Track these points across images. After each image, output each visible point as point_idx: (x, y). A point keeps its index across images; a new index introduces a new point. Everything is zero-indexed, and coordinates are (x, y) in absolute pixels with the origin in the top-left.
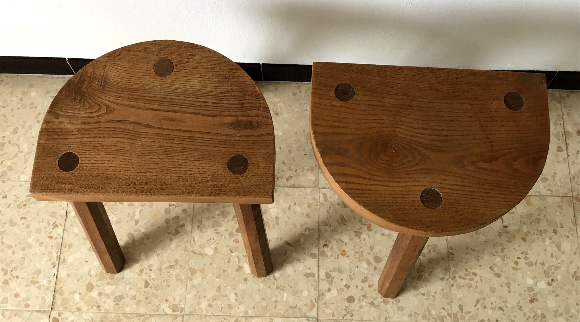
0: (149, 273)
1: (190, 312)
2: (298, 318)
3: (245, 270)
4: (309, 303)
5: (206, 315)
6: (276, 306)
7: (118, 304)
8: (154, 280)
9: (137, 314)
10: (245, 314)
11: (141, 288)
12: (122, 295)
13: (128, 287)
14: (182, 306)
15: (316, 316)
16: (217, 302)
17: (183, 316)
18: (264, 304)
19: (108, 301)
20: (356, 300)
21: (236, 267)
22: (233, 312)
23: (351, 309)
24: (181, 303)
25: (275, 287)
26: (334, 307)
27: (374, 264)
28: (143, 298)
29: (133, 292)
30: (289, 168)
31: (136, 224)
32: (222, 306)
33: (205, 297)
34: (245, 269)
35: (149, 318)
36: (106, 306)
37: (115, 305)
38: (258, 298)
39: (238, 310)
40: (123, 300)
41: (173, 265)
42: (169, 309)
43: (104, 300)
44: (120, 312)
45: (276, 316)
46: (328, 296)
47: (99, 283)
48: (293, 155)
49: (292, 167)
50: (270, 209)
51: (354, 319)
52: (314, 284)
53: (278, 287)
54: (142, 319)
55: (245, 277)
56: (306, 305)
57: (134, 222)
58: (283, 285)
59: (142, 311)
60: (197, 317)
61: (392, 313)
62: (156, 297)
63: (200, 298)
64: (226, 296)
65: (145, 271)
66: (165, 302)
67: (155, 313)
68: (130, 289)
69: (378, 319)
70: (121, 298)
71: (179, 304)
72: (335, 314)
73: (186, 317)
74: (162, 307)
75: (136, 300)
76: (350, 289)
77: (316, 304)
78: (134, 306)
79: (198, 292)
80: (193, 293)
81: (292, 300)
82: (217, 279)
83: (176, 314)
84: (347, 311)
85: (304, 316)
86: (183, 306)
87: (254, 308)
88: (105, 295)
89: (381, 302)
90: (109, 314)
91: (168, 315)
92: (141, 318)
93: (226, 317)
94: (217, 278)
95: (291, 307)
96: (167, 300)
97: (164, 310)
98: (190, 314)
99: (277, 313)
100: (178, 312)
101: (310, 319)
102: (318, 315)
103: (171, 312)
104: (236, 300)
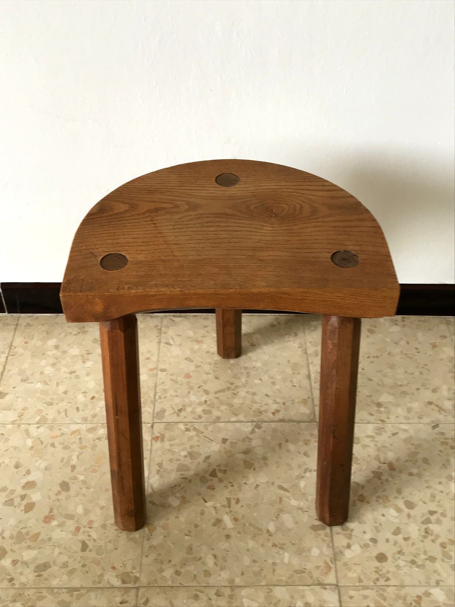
0: (88, 532)
1: (149, 583)
2: (309, 586)
3: (226, 525)
4: (322, 564)
5: (172, 587)
6: (274, 571)
7: (42, 575)
8: (95, 540)
9: (68, 588)
10: (229, 582)
11: (76, 552)
12: (47, 563)
13: (57, 551)
14: (135, 574)
15: (335, 582)
16: (188, 568)
17: (138, 588)
18: (256, 569)
19: (27, 571)
20: (390, 559)
21: (213, 520)
22: (212, 581)
23: (384, 571)
24: (134, 571)
25: (270, 544)
26: (359, 569)
27: (406, 510)
28: (78, 566)
29: (64, 558)
30: (275, 400)
31: (72, 471)
32: (195, 573)
33: (170, 561)
34: (225, 523)
35: (87, 592)
36: (23, 579)
37: (37, 576)
38: (247, 561)
39: (219, 578)
40: (49, 570)
42: (116, 579)
43: (19, 570)
44: (43, 586)
45: (276, 584)
46: (348, 554)
47: (16, 547)
48: (277, 387)
49: (278, 400)
50: (254, 448)
51: (392, 584)
52: (326, 538)
53: (274, 545)
54: (77, 595)
55: (226, 532)
56: (318, 567)
57: (70, 468)
58: (282, 542)
59: (76, 583)
60: (158, 590)
61: (444, 575)
62: (98, 563)
63: (162, 563)
64: (200, 559)
65: (82, 530)
66: (111, 570)
67: (96, 586)
68: (60, 553)
69: (426, 583)
70: (45, 566)
71: (132, 572)
72: (362, 578)
73: (142, 590)
74: (106, 578)
75: (69, 569)
76: (378, 544)
77: (332, 566)
78: (65, 577)
79: (159, 555)
80: (152, 557)
81: (296, 562)
82: (186, 537)
83: (126, 586)
84: (378, 574)
85: (317, 582)
86: (138, 575)
87: (242, 574)
88: (22, 563)
89: (426, 559)
90: (26, 590)
91: (115, 588)
92: (75, 593)
93: (202, 589)
94: (186, 535)
95: (296, 571)
96: (114, 568)
97: (109, 582)
98: (149, 586)
99: (277, 580)
100: (130, 583)
101: (327, 587)
102: (338, 582)
103: (120, 583)
104: (215, 563)
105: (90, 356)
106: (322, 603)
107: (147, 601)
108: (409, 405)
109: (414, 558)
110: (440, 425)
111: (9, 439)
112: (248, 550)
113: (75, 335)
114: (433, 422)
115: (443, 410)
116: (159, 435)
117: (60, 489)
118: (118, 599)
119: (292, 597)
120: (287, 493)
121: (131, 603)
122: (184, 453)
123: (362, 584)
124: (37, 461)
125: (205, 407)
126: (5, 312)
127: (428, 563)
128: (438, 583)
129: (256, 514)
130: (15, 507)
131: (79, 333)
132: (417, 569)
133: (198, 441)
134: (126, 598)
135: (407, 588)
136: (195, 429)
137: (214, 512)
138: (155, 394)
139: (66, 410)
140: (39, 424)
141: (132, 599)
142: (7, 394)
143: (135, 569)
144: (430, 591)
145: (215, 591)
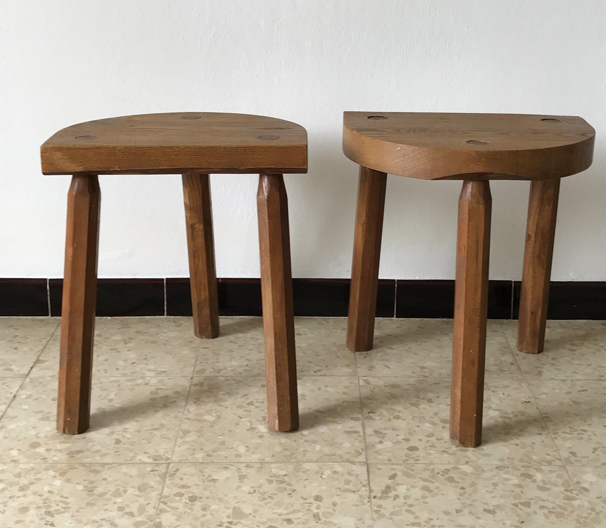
0: (123, 434)
1: (180, 460)
2: (338, 462)
3: (260, 430)
4: (353, 451)
5: (203, 463)
6: (304, 455)
7: (75, 456)
8: (128, 438)
9: (100, 463)
10: (259, 460)
11: (110, 445)
12: (80, 450)
14: (167, 456)
15: (365, 461)
16: (220, 453)
18: (287, 453)
19: (60, 454)
20: (421, 449)
21: (247, 428)
22: (242, 459)
23: (414, 456)
25: (302, 441)
26: (389, 454)
28: (111, 452)
29: (97, 448)
30: (317, 365)
31: (110, 402)
32: (226, 455)
33: (202, 449)
35: (118, 465)
36: (56, 459)
38: (278, 449)
39: (250, 458)
40: (82, 454)
41: (158, 428)
42: (148, 459)
43: (53, 454)
44: (76, 462)
46: (380, 446)
47: (49, 442)
48: (321, 357)
49: (321, 364)
51: (421, 463)
52: (359, 438)
53: (307, 441)
54: (108, 467)
55: (259, 434)
56: (348, 453)
57: (107, 400)
58: (315, 439)
59: (108, 460)
60: (189, 464)
61: (474, 458)
62: (131, 450)
63: (194, 450)
64: (232, 448)
65: (117, 433)
66: (144, 454)
67: (127, 462)
68: (94, 445)
69: (455, 462)
70: (79, 452)
71: (164, 455)
72: (392, 459)
73: (171, 466)
74: (138, 458)
75: (101, 454)
76: (410, 441)
77: (363, 452)
78: (97, 458)
79: (192, 446)
80: (185, 447)
81: (327, 450)
82: (220, 437)
83: (157, 462)
84: (409, 457)
85: (346, 460)
86: (170, 456)
87: (273, 456)
88: (56, 450)
89: (457, 450)
90: (58, 464)
91: (146, 463)
92: (106, 466)
93: (232, 464)
94: (220, 435)
95: (327, 455)
96: (146, 453)
97: (140, 460)
98: (180, 462)
99: (307, 460)
100: (162, 460)
101: (356, 463)
102: (367, 461)
103: (151, 461)
104: (246, 450)
105: (132, 341)
106: (349, 471)
107: (177, 470)
111: (47, 385)
112: (280, 443)
113: (118, 329)
116: (198, 383)
118: (149, 469)
119: (321, 468)
120: (323, 414)
121: (161, 471)
122: (221, 393)
123: (391, 462)
125: (247, 368)
126: (48, 315)
127: (459, 452)
128: (467, 463)
130: (51, 421)
131: (122, 328)
133: (237, 386)
134: (156, 468)
135: (435, 465)
137: (249, 424)
139: (106, 370)
141: (162, 469)
142: (48, 361)
143: (167, 453)
144: (459, 467)
145: (245, 465)
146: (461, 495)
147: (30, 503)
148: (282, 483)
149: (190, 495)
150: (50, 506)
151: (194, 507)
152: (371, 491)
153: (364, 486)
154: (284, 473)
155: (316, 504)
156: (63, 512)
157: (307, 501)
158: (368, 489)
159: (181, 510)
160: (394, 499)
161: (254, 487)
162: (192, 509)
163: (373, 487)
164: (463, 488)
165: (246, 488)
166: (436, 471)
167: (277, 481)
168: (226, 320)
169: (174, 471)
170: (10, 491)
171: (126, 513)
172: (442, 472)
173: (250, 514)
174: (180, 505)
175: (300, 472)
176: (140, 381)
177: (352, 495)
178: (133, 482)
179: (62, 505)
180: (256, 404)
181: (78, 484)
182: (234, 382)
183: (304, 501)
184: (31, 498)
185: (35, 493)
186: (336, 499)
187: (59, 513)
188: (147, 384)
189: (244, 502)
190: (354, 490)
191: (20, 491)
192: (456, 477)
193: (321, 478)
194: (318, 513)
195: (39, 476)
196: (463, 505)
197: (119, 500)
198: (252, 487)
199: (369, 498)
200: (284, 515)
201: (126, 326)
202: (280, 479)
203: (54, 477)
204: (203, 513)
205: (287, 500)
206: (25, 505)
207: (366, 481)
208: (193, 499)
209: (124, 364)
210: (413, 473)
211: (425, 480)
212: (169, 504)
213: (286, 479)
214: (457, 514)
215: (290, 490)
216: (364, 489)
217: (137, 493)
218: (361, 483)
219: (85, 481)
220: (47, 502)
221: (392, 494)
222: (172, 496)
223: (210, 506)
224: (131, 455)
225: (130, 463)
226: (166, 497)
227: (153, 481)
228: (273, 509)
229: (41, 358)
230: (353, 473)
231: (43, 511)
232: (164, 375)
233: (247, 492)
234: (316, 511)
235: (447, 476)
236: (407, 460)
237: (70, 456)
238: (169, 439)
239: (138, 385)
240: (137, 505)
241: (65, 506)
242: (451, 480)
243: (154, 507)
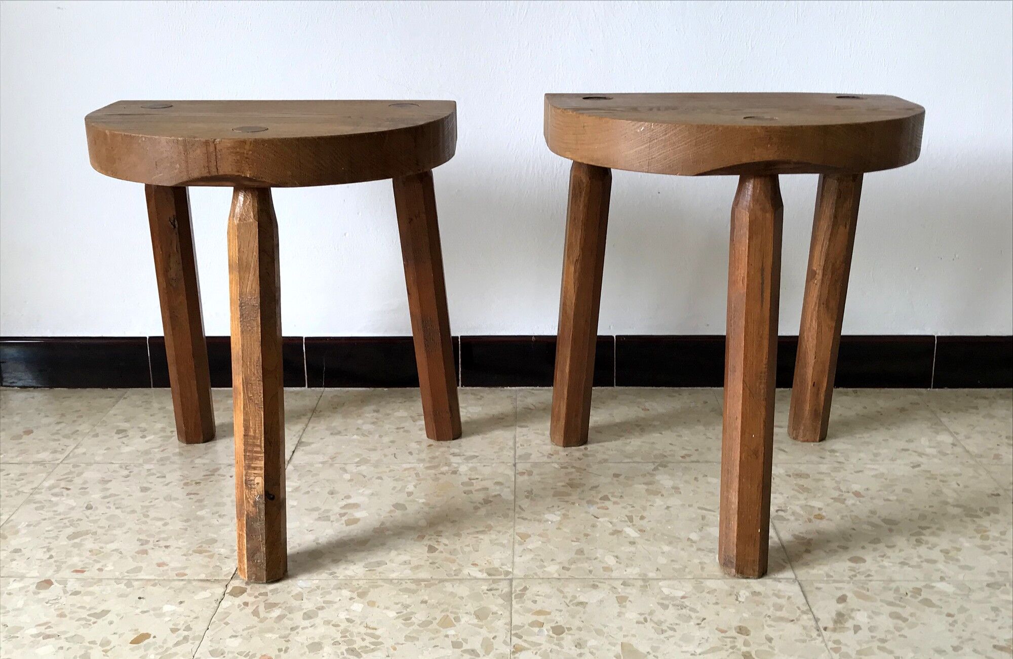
5: (558, 579)
6: (703, 568)
7: (374, 570)
8: (446, 545)
9: (413, 579)
10: (640, 575)
11: (421, 553)
12: (381, 561)
13: (394, 552)
14: (506, 569)
16: (580, 565)
18: (678, 566)
19: (353, 567)
20: (869, 561)
21: (610, 531)
22: (615, 574)
23: (863, 570)
24: (504, 567)
25: (694, 549)
26: (825, 569)
27: (886, 526)
28: (424, 563)
30: (683, 447)
31: (409, 496)
32: (590, 568)
33: (553, 560)
34: (628, 533)
35: (439, 583)
36: (349, 573)
38: (662, 560)
39: (625, 573)
40: (384, 566)
42: (480, 573)
43: (343, 567)
44: (377, 577)
46: (808, 557)
47: (336, 550)
49: (689, 447)
51: (876, 579)
53: (699, 549)
54: (425, 585)
55: (629, 540)
57: (405, 494)
59: (423, 575)
60: (540, 581)
61: (950, 573)
62: (453, 561)
63: (543, 562)
64: (596, 559)
65: (427, 537)
66: (472, 566)
67: (450, 578)
68: (399, 554)
69: (925, 578)
70: (379, 563)
71: (501, 568)
72: (831, 574)
73: (517, 581)
74: (466, 571)
75: (412, 566)
76: (849, 550)
77: (787, 565)
78: (408, 572)
79: (538, 555)
80: (529, 556)
82: (574, 543)
83: (493, 578)
84: (855, 571)
86: (510, 570)
87: (658, 570)
88: (346, 561)
89: (922, 562)
90: (354, 581)
91: (479, 579)
92: (423, 583)
93: (602, 581)
94: (573, 541)
96: (475, 565)
97: (469, 575)
98: (526, 577)
99: (708, 575)
100: (499, 575)
101: (781, 580)
102: (796, 576)
103: (485, 575)
104: (617, 562)
106: (776, 591)
107: (525, 589)
108: (875, 451)
109: (903, 560)
110: (922, 466)
112: (663, 553)
113: (401, 402)
114: (911, 463)
115: (924, 454)
116: (525, 471)
117: (393, 508)
118: (485, 588)
119: (733, 588)
120: (713, 513)
121: (502, 591)
122: (560, 484)
123: (831, 578)
124: (359, 489)
126: (304, 386)
127: (925, 565)
128: (942, 579)
129: (669, 527)
130: (332, 522)
131: (405, 401)
132: (910, 569)
133: (580, 476)
134: (494, 586)
135: (898, 582)
136: (573, 467)
137: (611, 526)
138: (515, 443)
139: (394, 454)
140: (358, 464)
141: (504, 587)
142: (313, 443)
143: (506, 565)
144: (933, 584)
145: (621, 582)
146: (950, 625)
147: (324, 637)
148: (682, 609)
149: (553, 625)
150: (352, 642)
151: (562, 642)
152: (817, 620)
153: (804, 612)
154: (681, 594)
155: (741, 639)
156: (373, 650)
157: (727, 634)
158: (811, 616)
159: (546, 646)
160: (855, 632)
161: (643, 614)
162: (561, 647)
163: (818, 615)
164: (949, 615)
165: (632, 615)
166: (902, 591)
167: (674, 605)
168: (542, 391)
169: (520, 591)
170: (292, 619)
171: (466, 651)
172: (911, 592)
173: (648, 653)
174: (542, 639)
175: (704, 593)
176: (445, 469)
177: (790, 625)
178: (465, 605)
179: (369, 639)
180: (613, 499)
181: (387, 608)
182: (573, 470)
183: (723, 635)
184: (322, 630)
185: (327, 623)
186: (769, 631)
187: (366, 652)
188: (455, 472)
189: (634, 636)
190: (792, 619)
191: (304, 619)
192: (934, 599)
193: (738, 602)
194: (748, 652)
195: (328, 598)
196: (960, 640)
197: (451, 632)
198: (641, 614)
199: (818, 630)
200: (700, 654)
201: (411, 398)
202: (677, 602)
203: (351, 599)
204: (579, 651)
205: (698, 634)
206: (317, 640)
207: (803, 605)
208: (558, 630)
209: (418, 446)
210: (868, 593)
211: (890, 604)
212: (525, 637)
213: (687, 602)
214: (956, 653)
215: (698, 618)
216: (805, 617)
217: (476, 621)
218: (799, 608)
219: (397, 604)
220: (348, 634)
221: (850, 624)
222: (527, 627)
223: (586, 641)
224: (454, 569)
225: (454, 579)
226: (518, 627)
227: (495, 604)
228: (680, 646)
229: (303, 440)
230: (782, 594)
231: (344, 648)
232: (475, 460)
233: (635, 621)
234: (744, 649)
235: (920, 598)
236: (855, 576)
237: (367, 569)
238: (503, 546)
239: (442, 473)
240: (480, 639)
241: (373, 640)
242: (927, 603)
243: (505, 642)
